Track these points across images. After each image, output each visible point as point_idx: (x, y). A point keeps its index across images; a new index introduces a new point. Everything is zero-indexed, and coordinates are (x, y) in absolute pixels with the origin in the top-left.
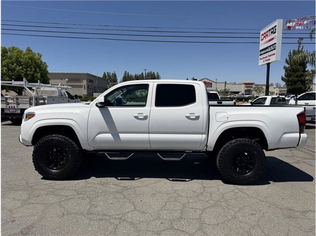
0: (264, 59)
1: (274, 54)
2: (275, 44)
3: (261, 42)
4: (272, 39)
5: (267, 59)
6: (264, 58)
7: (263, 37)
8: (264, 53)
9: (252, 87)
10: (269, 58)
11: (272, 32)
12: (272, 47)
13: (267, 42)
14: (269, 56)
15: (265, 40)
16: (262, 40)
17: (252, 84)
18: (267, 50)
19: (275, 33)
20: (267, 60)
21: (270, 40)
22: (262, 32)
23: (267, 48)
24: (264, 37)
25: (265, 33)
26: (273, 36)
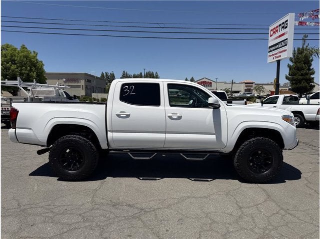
0: (274, 56)
1: (286, 50)
2: (287, 39)
3: (270, 38)
4: (283, 34)
5: (277, 56)
6: (274, 55)
7: (272, 32)
8: (274, 50)
9: (252, 86)
10: (280, 54)
11: (283, 27)
12: (283, 43)
13: (277, 38)
14: (280, 52)
15: (275, 36)
16: (271, 36)
18: (277, 46)
19: (286, 27)
20: (277, 57)
21: (280, 36)
22: (271, 28)
23: (277, 44)
24: (274, 32)
25: (274, 29)
26: (284, 31)
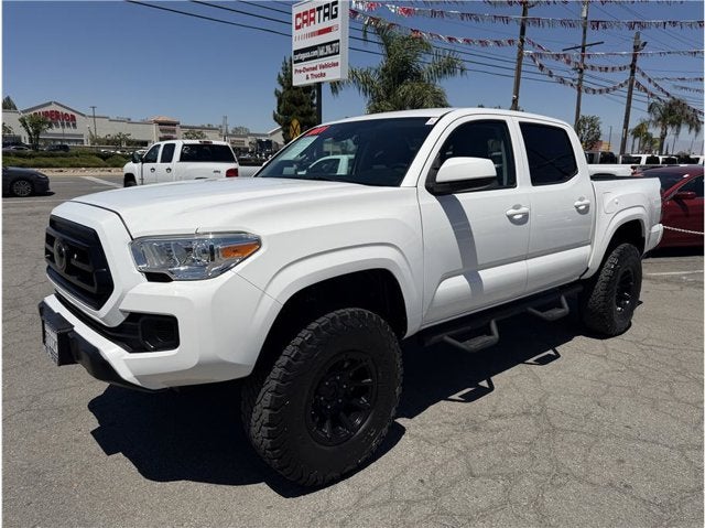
0: (309, 73)
1: (337, 64)
2: (338, 41)
3: (295, 33)
4: (328, 30)
5: (315, 72)
6: (308, 70)
7: (300, 21)
8: (306, 60)
9: (174, 131)
10: (323, 71)
11: (326, 15)
12: (328, 48)
13: (313, 34)
14: (323, 67)
15: (306, 29)
16: (298, 28)
17: (174, 124)
18: (315, 53)
19: (335, 16)
20: (317, 76)
21: (321, 32)
22: (296, 10)
23: (314, 48)
24: (305, 22)
25: (306, 13)
26: (328, 23)
